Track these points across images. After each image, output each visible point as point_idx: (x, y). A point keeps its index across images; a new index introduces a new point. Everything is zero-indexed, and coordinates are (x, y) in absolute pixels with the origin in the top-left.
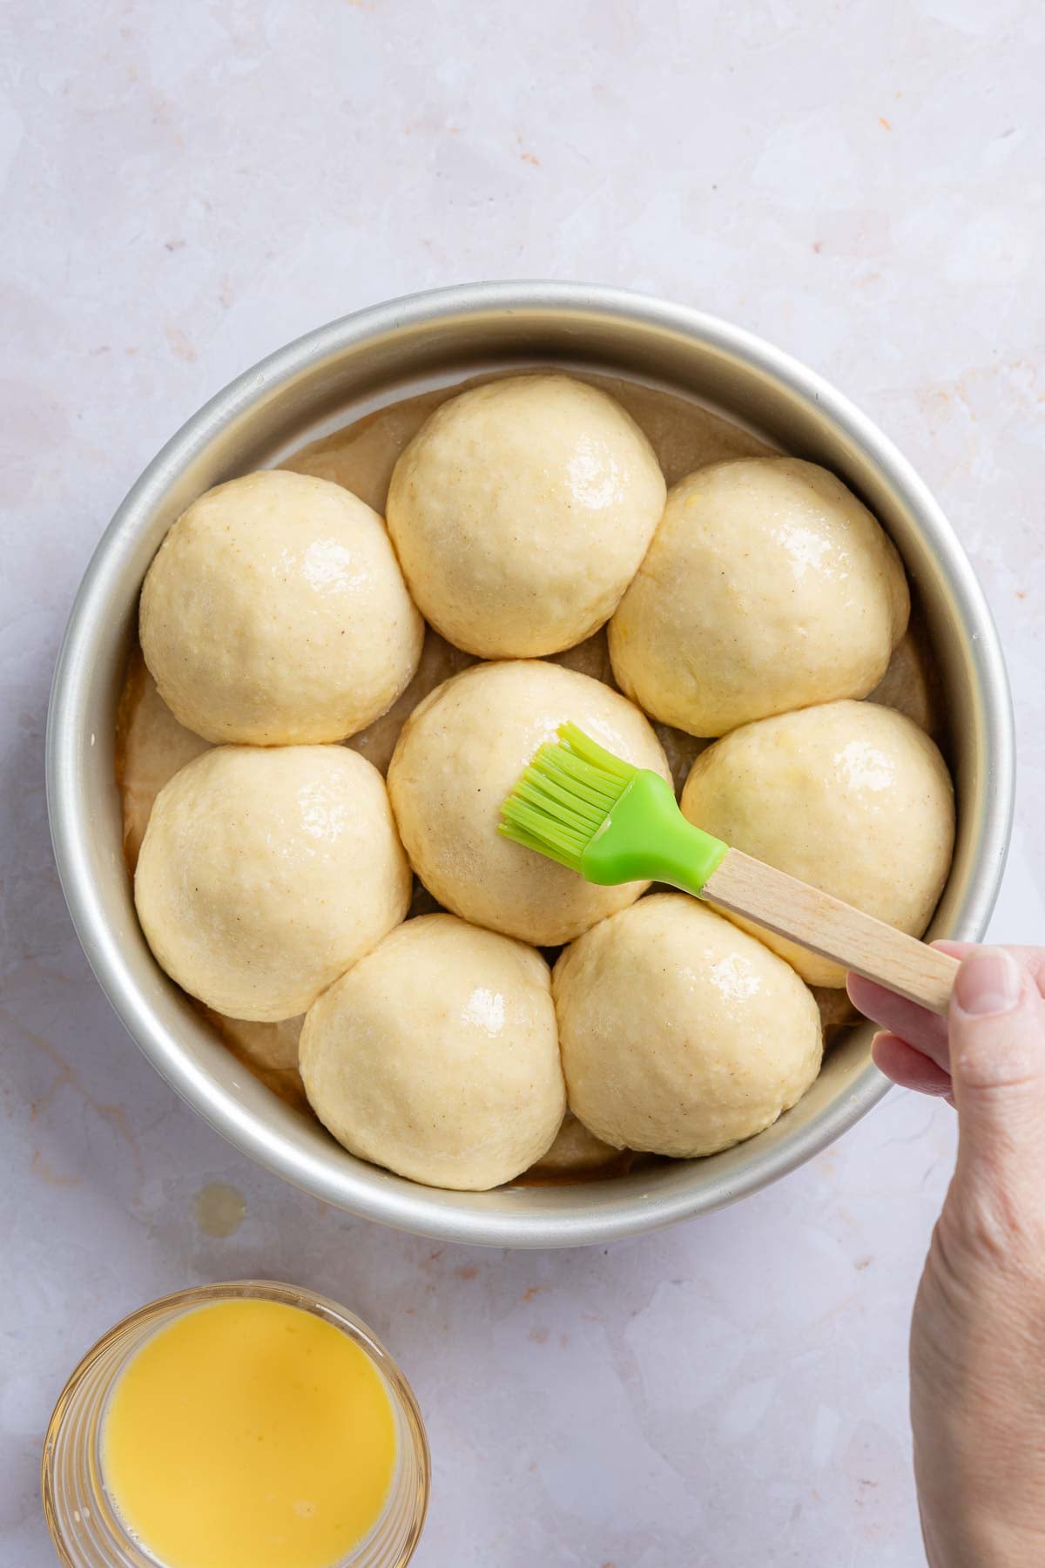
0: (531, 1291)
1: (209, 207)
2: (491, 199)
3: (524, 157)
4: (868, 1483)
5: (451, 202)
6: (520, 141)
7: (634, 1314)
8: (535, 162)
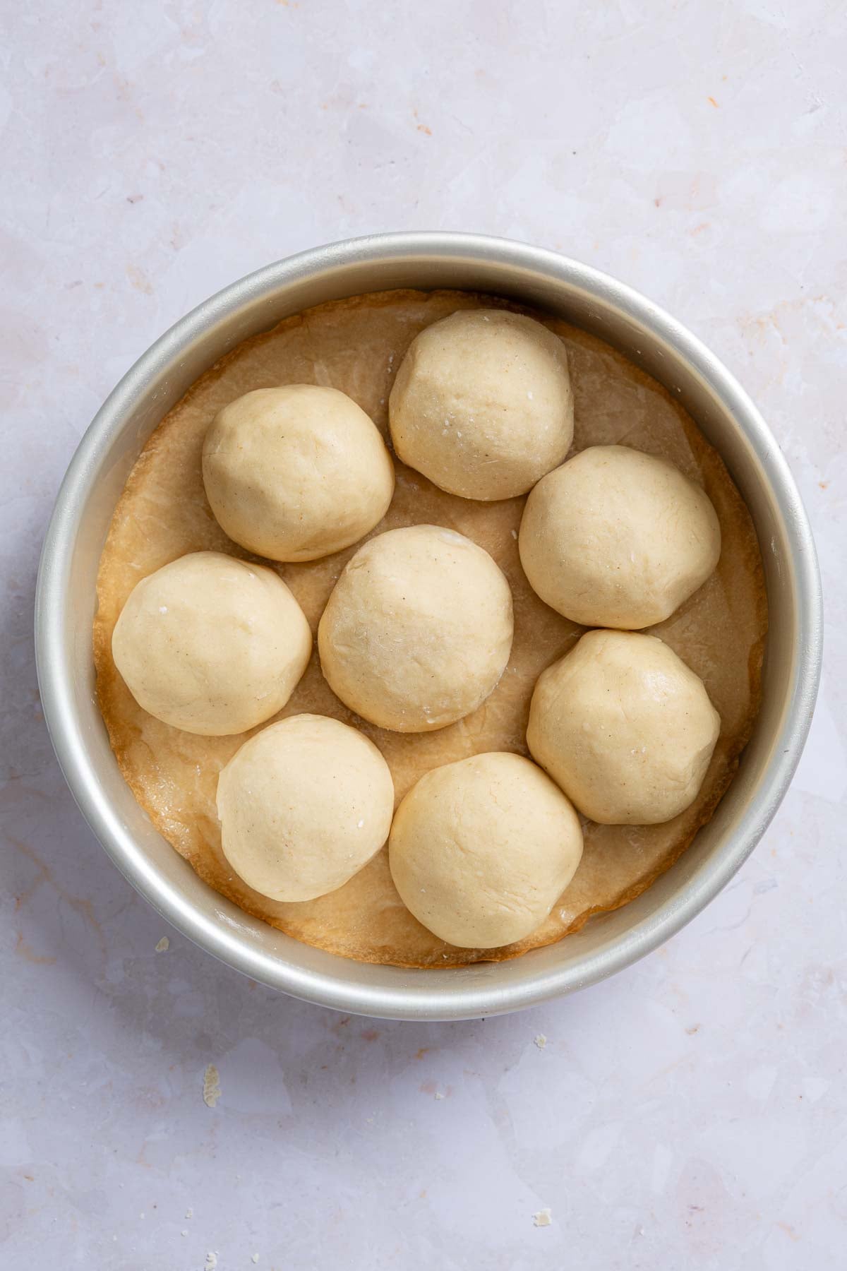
0: (422, 1051)
1: (162, 168)
2: (393, 162)
3: (419, 128)
4: (695, 1208)
5: (360, 165)
6: (416, 114)
7: (506, 1070)
8: (428, 132)
